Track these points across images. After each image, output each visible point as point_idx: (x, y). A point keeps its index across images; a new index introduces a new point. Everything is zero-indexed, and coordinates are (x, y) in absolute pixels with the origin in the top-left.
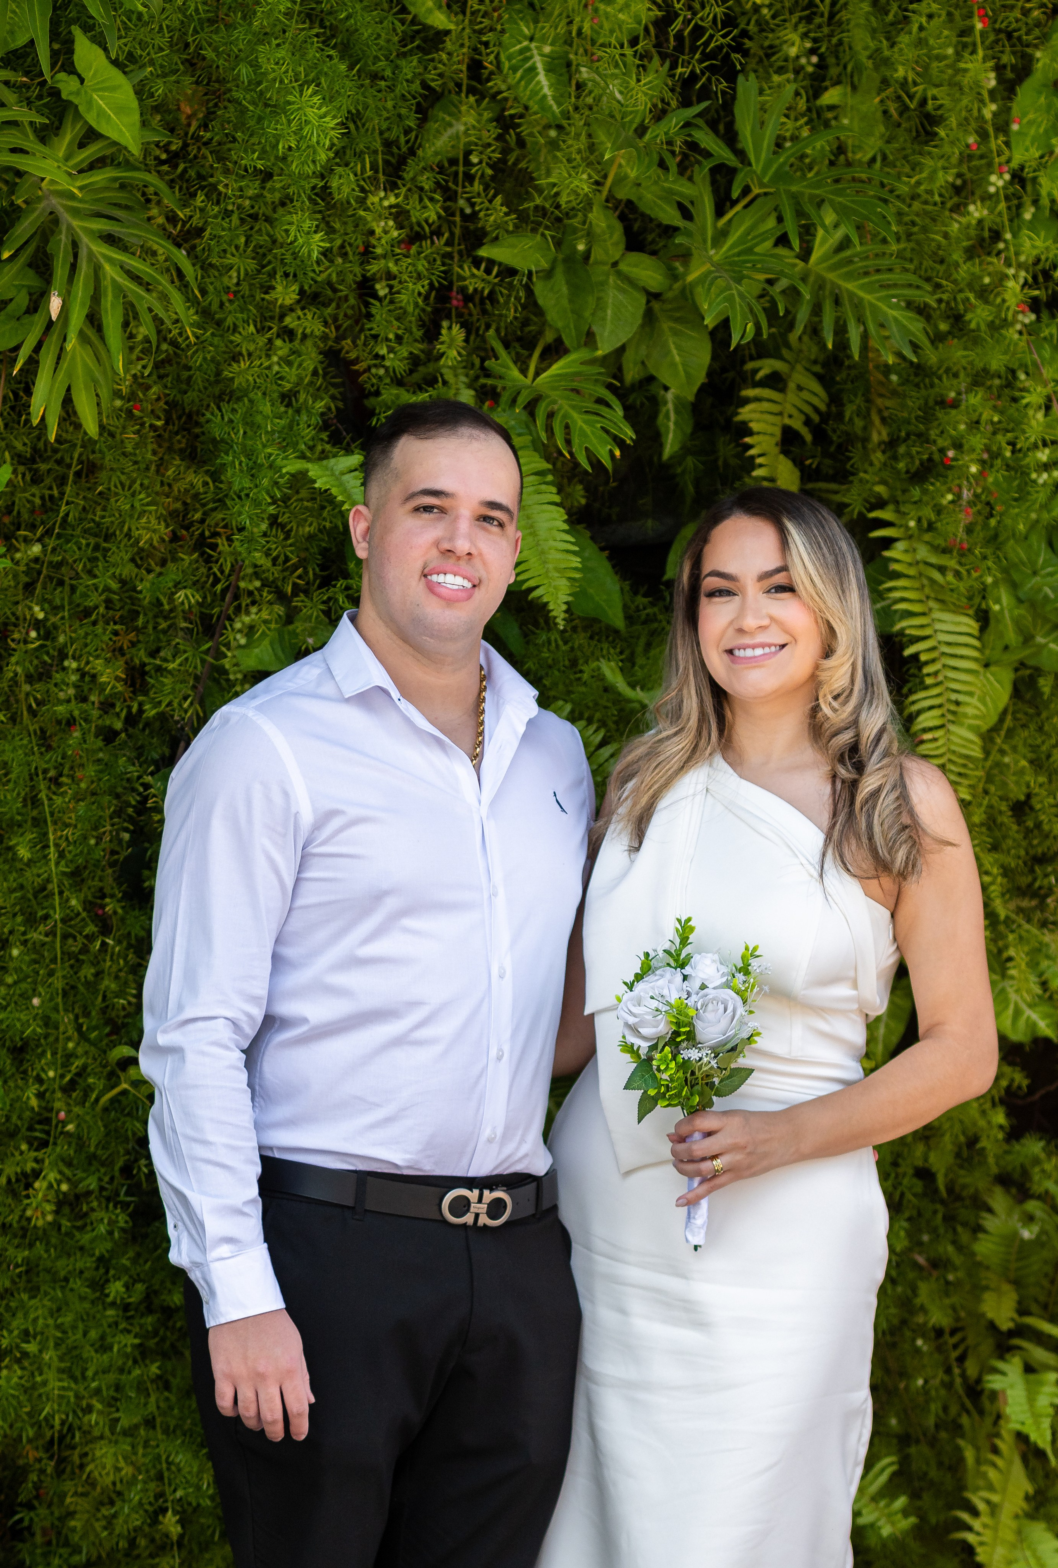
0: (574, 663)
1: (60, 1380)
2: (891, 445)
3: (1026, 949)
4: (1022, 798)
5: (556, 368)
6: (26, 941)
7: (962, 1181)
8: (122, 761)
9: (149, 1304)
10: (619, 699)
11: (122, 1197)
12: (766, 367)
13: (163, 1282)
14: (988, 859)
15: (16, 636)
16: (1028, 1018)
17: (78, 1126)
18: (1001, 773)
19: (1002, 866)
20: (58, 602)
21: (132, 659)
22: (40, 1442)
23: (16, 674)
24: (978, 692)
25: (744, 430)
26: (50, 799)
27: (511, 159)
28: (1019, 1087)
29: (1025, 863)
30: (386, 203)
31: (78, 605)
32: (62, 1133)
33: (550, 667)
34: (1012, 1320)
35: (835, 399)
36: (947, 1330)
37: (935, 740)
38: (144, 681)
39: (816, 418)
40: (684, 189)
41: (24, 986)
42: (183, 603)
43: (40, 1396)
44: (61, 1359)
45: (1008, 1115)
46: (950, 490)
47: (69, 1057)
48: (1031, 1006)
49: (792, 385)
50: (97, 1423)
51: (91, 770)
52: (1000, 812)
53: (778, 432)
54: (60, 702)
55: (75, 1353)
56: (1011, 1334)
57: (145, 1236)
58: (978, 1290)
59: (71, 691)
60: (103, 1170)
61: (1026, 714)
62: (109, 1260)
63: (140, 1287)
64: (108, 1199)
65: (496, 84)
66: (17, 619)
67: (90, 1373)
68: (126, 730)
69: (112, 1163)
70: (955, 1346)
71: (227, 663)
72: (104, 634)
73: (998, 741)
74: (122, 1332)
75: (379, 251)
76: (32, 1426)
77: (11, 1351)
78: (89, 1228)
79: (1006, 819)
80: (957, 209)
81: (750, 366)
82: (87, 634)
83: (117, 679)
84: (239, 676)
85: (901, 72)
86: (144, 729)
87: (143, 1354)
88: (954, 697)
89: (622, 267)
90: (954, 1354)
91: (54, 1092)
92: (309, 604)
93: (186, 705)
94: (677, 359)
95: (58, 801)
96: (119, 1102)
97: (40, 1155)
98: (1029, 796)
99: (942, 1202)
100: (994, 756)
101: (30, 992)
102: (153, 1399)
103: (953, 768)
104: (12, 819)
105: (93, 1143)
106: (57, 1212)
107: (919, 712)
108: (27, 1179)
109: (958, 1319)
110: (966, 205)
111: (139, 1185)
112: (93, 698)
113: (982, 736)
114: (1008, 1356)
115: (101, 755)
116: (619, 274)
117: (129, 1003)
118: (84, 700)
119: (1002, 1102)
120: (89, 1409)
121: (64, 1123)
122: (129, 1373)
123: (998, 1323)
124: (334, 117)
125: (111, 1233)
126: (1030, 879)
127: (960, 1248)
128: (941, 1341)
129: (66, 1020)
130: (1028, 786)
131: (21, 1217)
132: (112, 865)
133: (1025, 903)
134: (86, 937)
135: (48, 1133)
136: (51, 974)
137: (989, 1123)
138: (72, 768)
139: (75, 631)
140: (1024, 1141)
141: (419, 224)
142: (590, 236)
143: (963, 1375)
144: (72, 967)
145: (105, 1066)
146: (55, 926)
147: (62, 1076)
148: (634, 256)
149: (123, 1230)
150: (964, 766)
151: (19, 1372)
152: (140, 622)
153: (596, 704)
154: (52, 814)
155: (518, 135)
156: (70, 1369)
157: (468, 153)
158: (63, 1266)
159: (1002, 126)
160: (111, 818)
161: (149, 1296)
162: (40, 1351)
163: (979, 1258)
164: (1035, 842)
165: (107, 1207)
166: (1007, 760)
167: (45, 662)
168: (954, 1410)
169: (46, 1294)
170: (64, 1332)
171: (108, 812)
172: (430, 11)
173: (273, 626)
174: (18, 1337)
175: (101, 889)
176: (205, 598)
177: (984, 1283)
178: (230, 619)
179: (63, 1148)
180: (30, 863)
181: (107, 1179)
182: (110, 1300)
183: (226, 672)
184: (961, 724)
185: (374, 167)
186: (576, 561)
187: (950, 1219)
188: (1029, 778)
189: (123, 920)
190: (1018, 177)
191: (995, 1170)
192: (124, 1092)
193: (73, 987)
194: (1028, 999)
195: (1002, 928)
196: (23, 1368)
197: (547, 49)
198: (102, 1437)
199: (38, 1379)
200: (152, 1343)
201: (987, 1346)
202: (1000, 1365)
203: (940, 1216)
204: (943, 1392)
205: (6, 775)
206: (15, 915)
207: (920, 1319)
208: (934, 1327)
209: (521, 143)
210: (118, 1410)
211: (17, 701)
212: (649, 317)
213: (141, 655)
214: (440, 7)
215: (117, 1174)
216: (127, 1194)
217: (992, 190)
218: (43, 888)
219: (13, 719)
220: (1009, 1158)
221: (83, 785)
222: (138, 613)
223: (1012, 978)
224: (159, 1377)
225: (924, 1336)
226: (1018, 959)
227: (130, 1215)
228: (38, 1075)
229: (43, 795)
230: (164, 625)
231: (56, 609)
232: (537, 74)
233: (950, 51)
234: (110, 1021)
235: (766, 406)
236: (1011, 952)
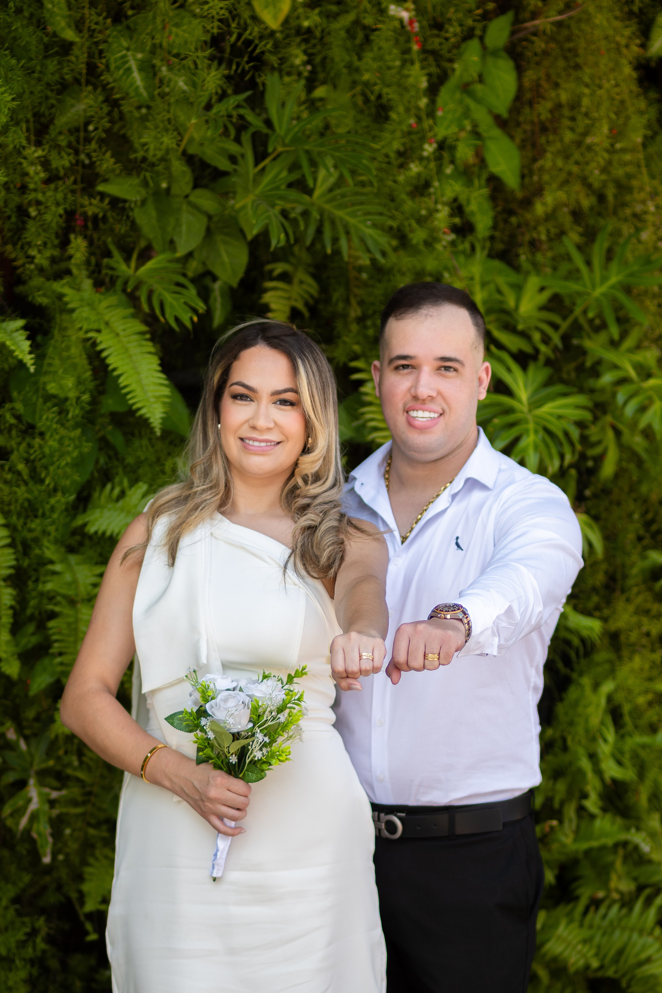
0: (158, 460)
2: (361, 320)
5: (150, 265)
12: (279, 268)
25: (267, 308)
27: (116, 127)
30: (36, 155)
35: (324, 289)
39: (311, 302)
49: (296, 280)
53: (287, 310)
65: (106, 77)
75: (32, 186)
80: (402, 166)
81: (268, 267)
85: (366, 77)
89: (192, 198)
94: (227, 260)
110: (408, 164)
116: (190, 204)
124: (10, 94)
141: (57, 169)
142: (170, 179)
148: (198, 192)
155: (121, 112)
157: (87, 124)
159: (431, 114)
172: (63, 29)
185: (28, 130)
186: (166, 391)
190: (442, 146)
197: (140, 56)
209: (122, 117)
212: (209, 232)
214: (70, 27)
217: (425, 154)
232: (132, 73)
233: (398, 63)
235: (280, 293)
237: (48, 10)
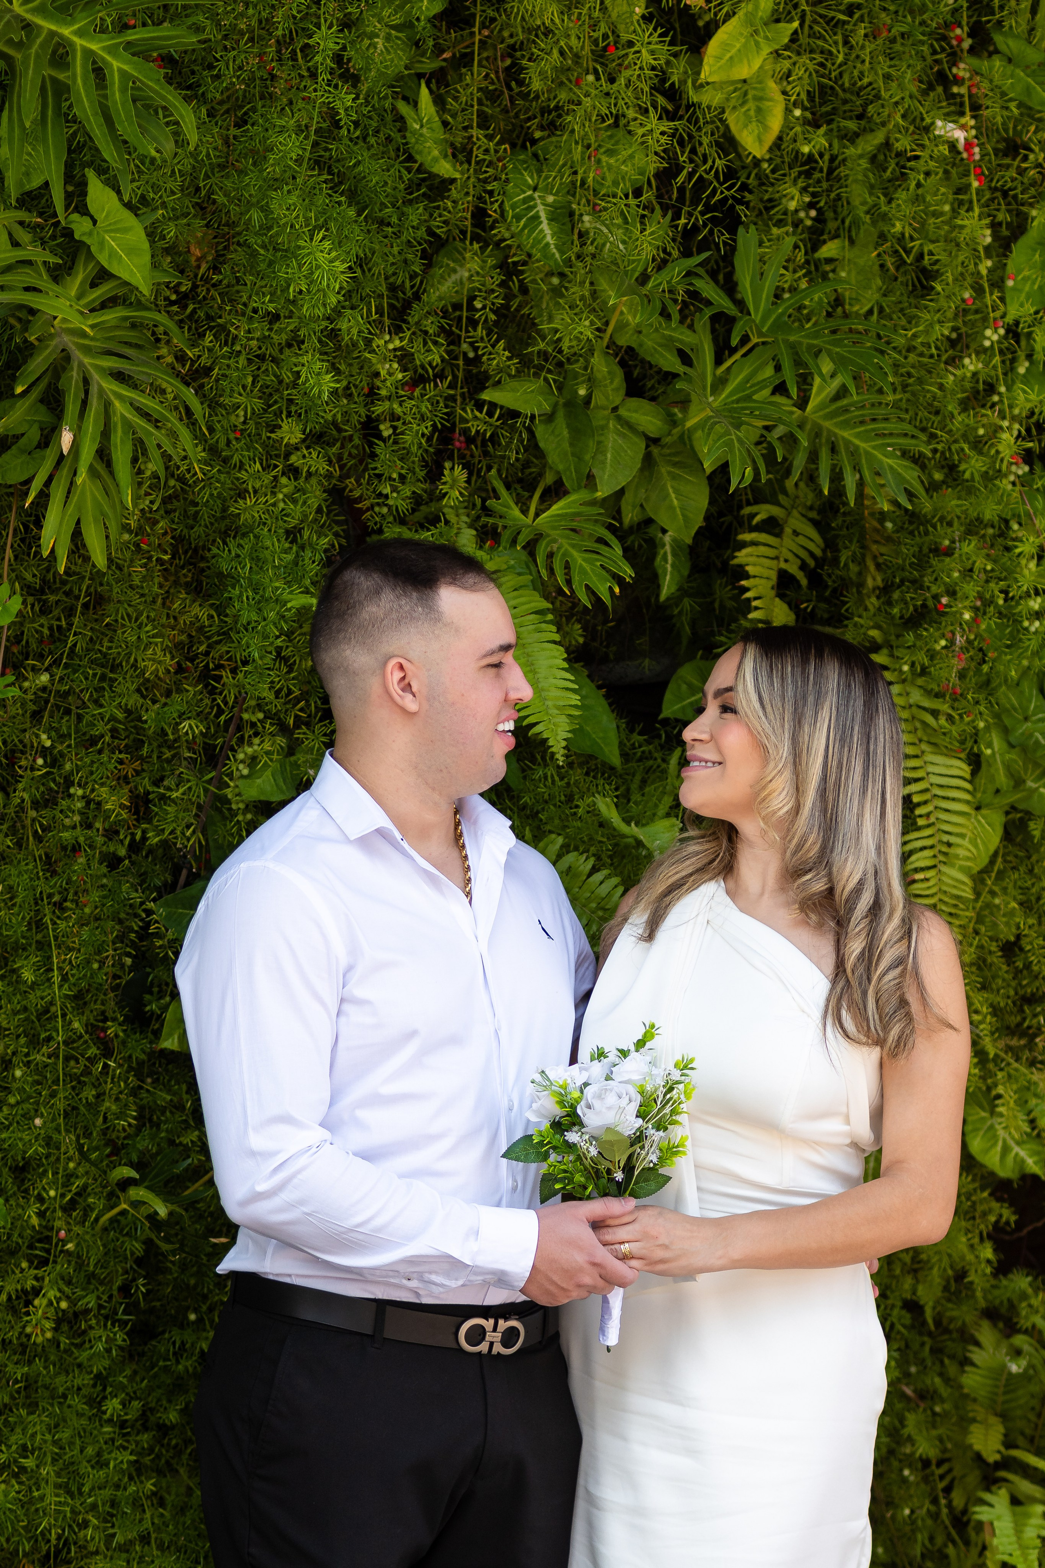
0: (570, 798)
1: (57, 1495)
2: (885, 590)
3: (1015, 1087)
4: (1012, 939)
5: (557, 508)
6: (29, 1062)
7: (948, 1314)
8: (125, 887)
9: (144, 1421)
10: (614, 835)
11: (120, 1316)
12: (763, 512)
13: (159, 1400)
14: (979, 999)
15: (23, 763)
16: (1017, 1154)
17: (78, 1245)
18: (992, 914)
19: (991, 1005)
20: (64, 730)
21: (136, 787)
22: (37, 1556)
23: (23, 801)
24: (969, 834)
25: (741, 573)
26: (54, 923)
27: (515, 304)
28: (1008, 1223)
29: (1014, 1003)
30: (391, 346)
31: (84, 734)
32: (62, 1251)
33: (546, 802)
34: (999, 1452)
35: (831, 544)
36: (934, 1462)
37: (927, 880)
38: (147, 808)
39: (812, 563)
40: (684, 337)
41: (26, 1106)
42: (187, 733)
43: (37, 1510)
44: (58, 1474)
45: (995, 1250)
46: (943, 636)
47: (70, 1177)
48: (1018, 1143)
49: (788, 530)
50: (93, 1539)
51: (95, 896)
52: (990, 952)
53: (774, 575)
54: (65, 828)
55: (71, 1469)
56: (998, 1466)
57: (142, 1355)
58: (965, 1422)
59: (77, 818)
60: (101, 1289)
61: (1016, 856)
62: (107, 1378)
63: (136, 1404)
64: (106, 1318)
65: (501, 231)
66: (25, 746)
67: (86, 1489)
68: (130, 857)
69: (111, 1282)
70: (942, 1477)
71: (229, 793)
72: (109, 762)
73: (989, 882)
74: (118, 1448)
75: (384, 392)
76: (29, 1541)
77: (9, 1466)
78: (87, 1345)
79: (996, 959)
80: (953, 361)
81: (747, 510)
82: (93, 762)
83: (123, 806)
84: (242, 806)
85: (898, 227)
86: (147, 856)
87: (138, 1470)
88: (946, 838)
89: (622, 412)
90: (941, 1485)
91: (54, 1211)
92: (311, 736)
93: (188, 834)
94: (675, 502)
95: (62, 925)
96: (118, 1221)
97: (40, 1273)
98: (1018, 937)
99: (930, 1334)
100: (985, 897)
101: (32, 1113)
102: (148, 1515)
103: (944, 908)
104: (17, 942)
105: (92, 1262)
106: (56, 1330)
107: (911, 853)
108: (27, 1297)
109: (944, 1450)
110: (961, 358)
111: (136, 1304)
112: (98, 825)
113: (973, 877)
114: (994, 1488)
115: (105, 881)
116: (619, 418)
117: (130, 1125)
118: (89, 826)
119: (989, 1237)
120: (85, 1524)
121: (64, 1242)
122: (125, 1489)
123: (984, 1455)
124: (343, 261)
125: (108, 1351)
126: (1019, 1018)
127: (947, 1380)
128: (928, 1471)
129: (68, 1140)
130: (1018, 928)
131: (20, 1333)
132: (114, 989)
133: (1014, 1042)
134: (88, 1059)
135: (48, 1251)
136: (53, 1095)
137: (977, 1257)
138: (76, 893)
139: (81, 759)
140: (1010, 1276)
141: (423, 367)
142: (591, 381)
143: (949, 1506)
144: (73, 1088)
145: (105, 1187)
146: (58, 1048)
147: (63, 1196)
148: (634, 402)
149: (120, 1348)
150: (955, 906)
151: (17, 1487)
152: (145, 751)
153: (591, 839)
154: (56, 938)
155: (521, 282)
156: (67, 1483)
157: (472, 299)
158: (61, 1383)
159: (998, 282)
160: (114, 943)
161: (145, 1413)
162: (38, 1466)
163: (966, 1391)
164: (1024, 982)
165: (105, 1326)
166: (997, 901)
167: (51, 789)
168: (940, 1540)
169: (44, 1410)
170: (61, 1448)
171: (111, 938)
172: (435, 160)
173: (275, 757)
174: (16, 1452)
175: (103, 1013)
176: (208, 728)
177: (971, 1415)
178: (233, 750)
179: (63, 1267)
180: (34, 986)
181: (105, 1297)
182: (106, 1417)
183: (229, 802)
184: (952, 865)
185: (380, 311)
186: (575, 699)
187: (936, 1351)
188: (1019, 919)
189: (124, 1043)
190: (1013, 332)
191: (982, 1304)
192: (123, 1213)
193: (74, 1108)
194: (1017, 1136)
195: (991, 1066)
196: (19, 1483)
197: (550, 199)
198: (97, 1553)
199: (36, 1494)
200: (147, 1460)
201: (973, 1477)
202: (987, 1496)
203: (927, 1348)
204: (929, 1522)
205: (11, 899)
206: (18, 1036)
207: (908, 1450)
208: (921, 1458)
209: (524, 290)
210: (113, 1526)
211: (23, 827)
212: (648, 461)
213: (145, 784)
214: (445, 156)
215: (115, 1293)
216: (125, 1312)
217: (987, 343)
218: (47, 1011)
219: (19, 845)
220: (996, 1292)
221: (87, 910)
222: (143, 742)
223: (1001, 1115)
224: (154, 1494)
225: (910, 1466)
226: (1006, 1096)
227: (127, 1334)
228: (39, 1194)
229: (47, 919)
230: (168, 755)
231: (62, 737)
232: (541, 223)
233: (947, 208)
234: (110, 1142)
235: (762, 550)
236: (1000, 1090)
237: (414, 133)
